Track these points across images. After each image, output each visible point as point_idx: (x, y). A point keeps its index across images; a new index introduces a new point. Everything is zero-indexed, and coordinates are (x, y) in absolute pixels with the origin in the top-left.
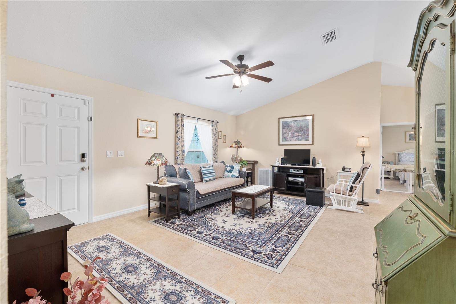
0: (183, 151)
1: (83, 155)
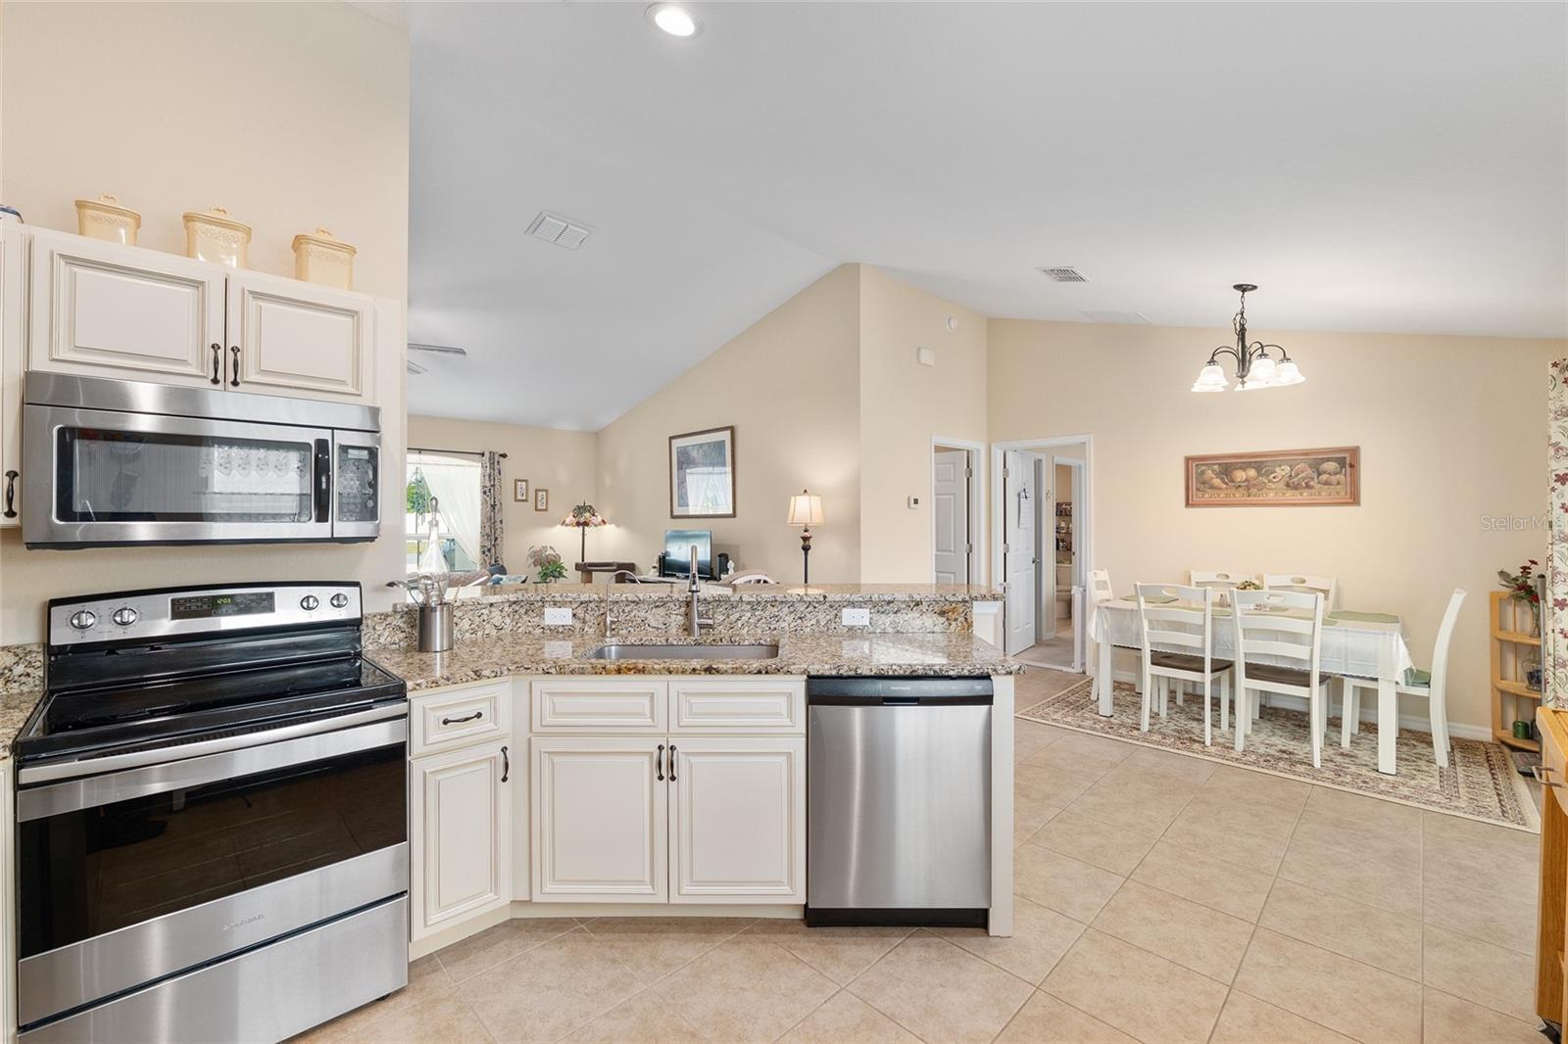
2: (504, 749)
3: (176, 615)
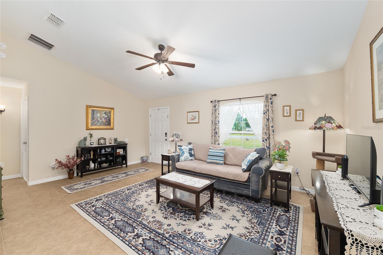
0: (216, 132)
1: (166, 134)
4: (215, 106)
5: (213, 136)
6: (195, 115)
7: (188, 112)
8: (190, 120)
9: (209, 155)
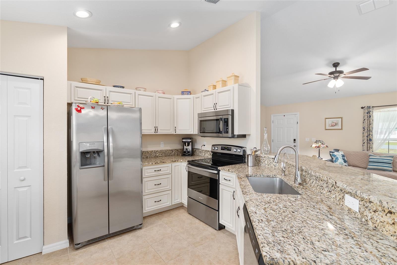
0: (369, 139)
1: (295, 140)
2: (234, 192)
3: (221, 149)
4: (369, 113)
5: (366, 144)
6: (336, 121)
7: (326, 119)
8: (329, 127)
9: (369, 162)
